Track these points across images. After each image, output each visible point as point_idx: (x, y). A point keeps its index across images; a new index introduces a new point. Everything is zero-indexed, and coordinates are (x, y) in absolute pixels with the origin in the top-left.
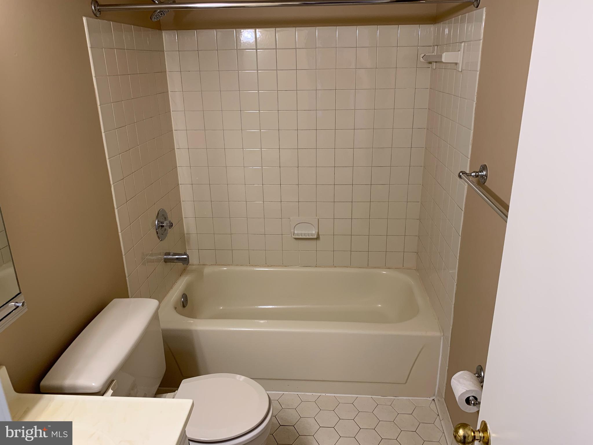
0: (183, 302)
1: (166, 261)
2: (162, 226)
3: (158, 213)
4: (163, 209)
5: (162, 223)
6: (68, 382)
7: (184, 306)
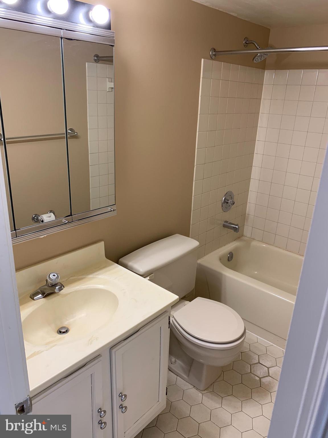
0: (228, 257)
1: (224, 226)
2: (227, 203)
3: (227, 193)
4: (231, 192)
5: (228, 200)
6: (130, 264)
7: (229, 260)
